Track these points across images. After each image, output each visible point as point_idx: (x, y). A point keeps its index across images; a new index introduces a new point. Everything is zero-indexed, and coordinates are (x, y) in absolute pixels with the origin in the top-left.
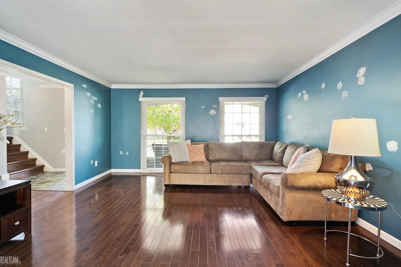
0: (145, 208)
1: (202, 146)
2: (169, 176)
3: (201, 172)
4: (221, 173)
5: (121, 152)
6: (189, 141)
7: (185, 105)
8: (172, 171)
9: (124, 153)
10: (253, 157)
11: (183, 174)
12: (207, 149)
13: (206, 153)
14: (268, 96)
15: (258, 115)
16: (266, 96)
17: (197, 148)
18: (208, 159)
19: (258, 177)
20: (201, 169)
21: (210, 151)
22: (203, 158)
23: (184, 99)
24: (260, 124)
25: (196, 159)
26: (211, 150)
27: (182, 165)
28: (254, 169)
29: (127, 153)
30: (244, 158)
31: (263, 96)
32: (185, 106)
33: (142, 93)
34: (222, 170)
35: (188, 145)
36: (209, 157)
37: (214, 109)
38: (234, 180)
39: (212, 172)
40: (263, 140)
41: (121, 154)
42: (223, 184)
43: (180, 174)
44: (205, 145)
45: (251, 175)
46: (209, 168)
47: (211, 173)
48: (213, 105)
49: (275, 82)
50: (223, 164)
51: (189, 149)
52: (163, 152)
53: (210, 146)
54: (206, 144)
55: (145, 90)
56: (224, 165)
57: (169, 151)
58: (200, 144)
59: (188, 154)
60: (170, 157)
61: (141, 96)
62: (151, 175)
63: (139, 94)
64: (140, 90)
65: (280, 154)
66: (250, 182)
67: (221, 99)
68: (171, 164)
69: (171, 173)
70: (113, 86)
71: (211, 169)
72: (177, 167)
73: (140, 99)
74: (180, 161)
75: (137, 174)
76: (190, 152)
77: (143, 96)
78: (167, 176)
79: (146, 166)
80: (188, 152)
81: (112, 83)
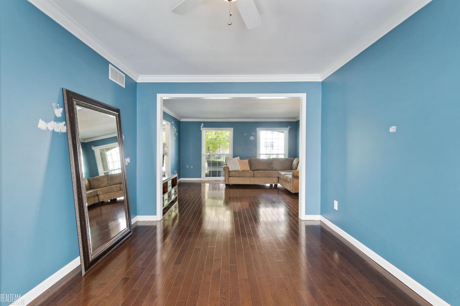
1: (247, 161)
2: (228, 178)
3: (247, 176)
4: (261, 177)
5: (187, 166)
6: (239, 158)
8: (230, 176)
9: (190, 167)
10: (280, 168)
11: (237, 178)
12: (250, 164)
14: (290, 127)
15: (284, 139)
16: (289, 127)
17: (244, 162)
18: (251, 169)
19: (282, 177)
20: (247, 174)
21: (252, 164)
22: (248, 168)
23: (232, 129)
24: (285, 146)
25: (244, 169)
27: (236, 172)
28: (280, 173)
29: (192, 167)
30: (274, 168)
31: (287, 127)
32: (233, 134)
33: (202, 125)
34: (261, 175)
35: (238, 160)
37: (253, 136)
38: (268, 181)
39: (255, 176)
40: (287, 157)
41: (187, 167)
42: (262, 183)
43: (235, 178)
44: (249, 160)
45: (279, 178)
46: (253, 174)
48: (252, 133)
49: (295, 118)
50: (261, 171)
51: (239, 163)
53: (252, 161)
55: (204, 122)
56: (262, 173)
58: (246, 159)
59: (239, 166)
60: (228, 168)
61: (202, 127)
62: (208, 182)
63: (201, 125)
64: (201, 122)
65: (296, 165)
66: (277, 182)
67: (258, 129)
68: (229, 172)
69: (229, 177)
70: (182, 120)
71: (254, 174)
72: (233, 173)
73: (201, 129)
74: (234, 170)
75: (199, 182)
76: (240, 165)
77: (203, 127)
78: (227, 179)
79: (205, 176)
80: (239, 165)
81: (182, 118)
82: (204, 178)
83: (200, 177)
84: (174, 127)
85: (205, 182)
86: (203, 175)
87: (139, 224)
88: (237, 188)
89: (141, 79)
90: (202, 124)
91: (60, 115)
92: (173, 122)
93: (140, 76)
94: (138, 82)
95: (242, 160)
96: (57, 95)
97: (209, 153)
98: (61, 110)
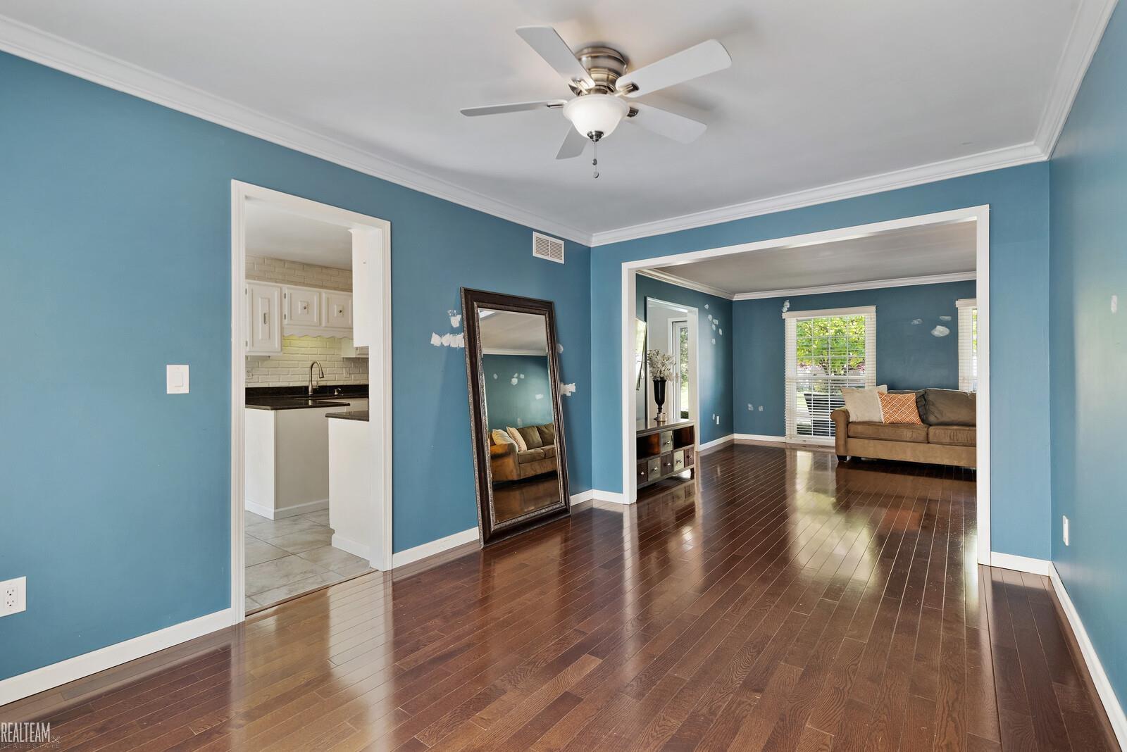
0: (795, 510)
1: (912, 397)
2: (846, 442)
3: (908, 439)
4: (950, 444)
5: (750, 406)
6: (884, 388)
7: (875, 320)
8: (850, 434)
9: (756, 408)
11: (872, 441)
12: (923, 403)
13: (920, 409)
17: (901, 400)
18: (923, 420)
20: (908, 434)
21: (931, 406)
22: (914, 417)
23: (873, 308)
25: (898, 417)
26: (933, 404)
27: (869, 425)
29: (761, 409)
32: (875, 323)
33: (787, 304)
34: (952, 437)
35: (881, 394)
36: (927, 418)
37: (943, 324)
39: (930, 440)
41: (750, 409)
42: (955, 463)
43: (866, 441)
44: (919, 396)
46: (924, 434)
47: (928, 443)
48: (941, 317)
50: (955, 427)
51: (882, 400)
52: (829, 405)
53: (931, 397)
54: (921, 394)
55: (791, 299)
56: (957, 430)
57: (844, 404)
58: (908, 393)
59: (881, 409)
60: (846, 413)
61: (785, 309)
62: (805, 447)
63: (783, 306)
64: (783, 299)
67: (959, 303)
68: (849, 424)
69: (849, 437)
70: (737, 298)
71: (928, 434)
72: (860, 428)
73: (784, 316)
74: (866, 419)
75: (779, 446)
76: (884, 407)
77: (789, 310)
78: (842, 442)
79: (796, 432)
80: (881, 407)
81: (734, 293)
82: (791, 436)
83: (783, 434)
84: (710, 317)
85: (795, 448)
86: (791, 429)
87: (596, 506)
88: (875, 470)
89: (597, 240)
90: (785, 304)
91: (458, 325)
92: (707, 306)
93: (594, 234)
94: (592, 246)
95: (892, 393)
96: (455, 298)
97: (833, 374)
98: (459, 317)
